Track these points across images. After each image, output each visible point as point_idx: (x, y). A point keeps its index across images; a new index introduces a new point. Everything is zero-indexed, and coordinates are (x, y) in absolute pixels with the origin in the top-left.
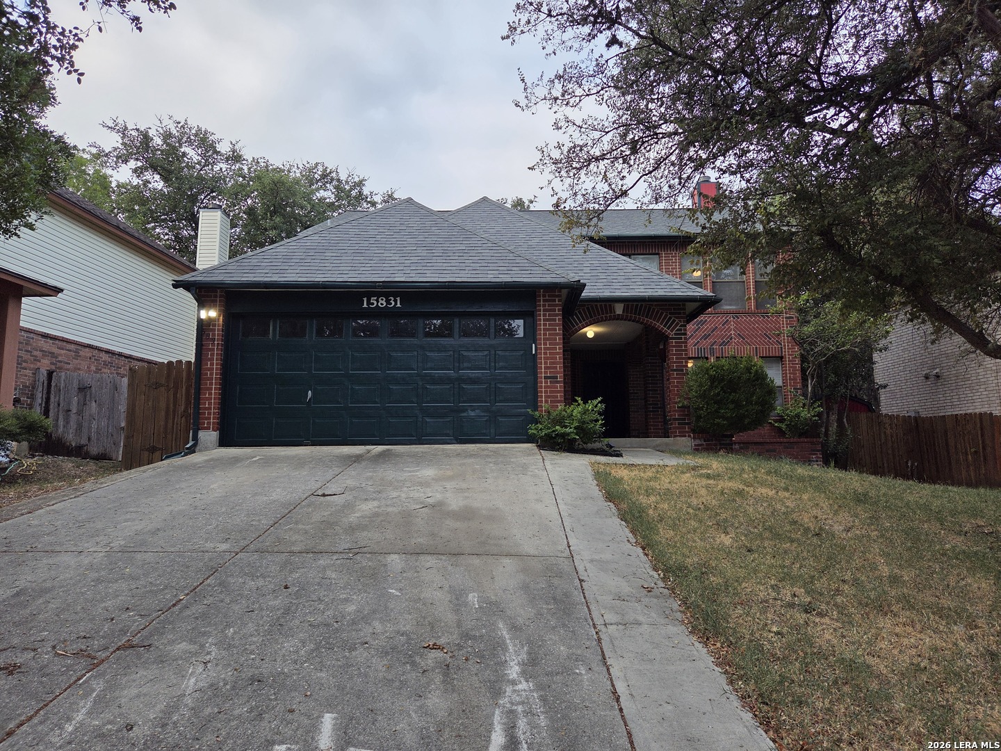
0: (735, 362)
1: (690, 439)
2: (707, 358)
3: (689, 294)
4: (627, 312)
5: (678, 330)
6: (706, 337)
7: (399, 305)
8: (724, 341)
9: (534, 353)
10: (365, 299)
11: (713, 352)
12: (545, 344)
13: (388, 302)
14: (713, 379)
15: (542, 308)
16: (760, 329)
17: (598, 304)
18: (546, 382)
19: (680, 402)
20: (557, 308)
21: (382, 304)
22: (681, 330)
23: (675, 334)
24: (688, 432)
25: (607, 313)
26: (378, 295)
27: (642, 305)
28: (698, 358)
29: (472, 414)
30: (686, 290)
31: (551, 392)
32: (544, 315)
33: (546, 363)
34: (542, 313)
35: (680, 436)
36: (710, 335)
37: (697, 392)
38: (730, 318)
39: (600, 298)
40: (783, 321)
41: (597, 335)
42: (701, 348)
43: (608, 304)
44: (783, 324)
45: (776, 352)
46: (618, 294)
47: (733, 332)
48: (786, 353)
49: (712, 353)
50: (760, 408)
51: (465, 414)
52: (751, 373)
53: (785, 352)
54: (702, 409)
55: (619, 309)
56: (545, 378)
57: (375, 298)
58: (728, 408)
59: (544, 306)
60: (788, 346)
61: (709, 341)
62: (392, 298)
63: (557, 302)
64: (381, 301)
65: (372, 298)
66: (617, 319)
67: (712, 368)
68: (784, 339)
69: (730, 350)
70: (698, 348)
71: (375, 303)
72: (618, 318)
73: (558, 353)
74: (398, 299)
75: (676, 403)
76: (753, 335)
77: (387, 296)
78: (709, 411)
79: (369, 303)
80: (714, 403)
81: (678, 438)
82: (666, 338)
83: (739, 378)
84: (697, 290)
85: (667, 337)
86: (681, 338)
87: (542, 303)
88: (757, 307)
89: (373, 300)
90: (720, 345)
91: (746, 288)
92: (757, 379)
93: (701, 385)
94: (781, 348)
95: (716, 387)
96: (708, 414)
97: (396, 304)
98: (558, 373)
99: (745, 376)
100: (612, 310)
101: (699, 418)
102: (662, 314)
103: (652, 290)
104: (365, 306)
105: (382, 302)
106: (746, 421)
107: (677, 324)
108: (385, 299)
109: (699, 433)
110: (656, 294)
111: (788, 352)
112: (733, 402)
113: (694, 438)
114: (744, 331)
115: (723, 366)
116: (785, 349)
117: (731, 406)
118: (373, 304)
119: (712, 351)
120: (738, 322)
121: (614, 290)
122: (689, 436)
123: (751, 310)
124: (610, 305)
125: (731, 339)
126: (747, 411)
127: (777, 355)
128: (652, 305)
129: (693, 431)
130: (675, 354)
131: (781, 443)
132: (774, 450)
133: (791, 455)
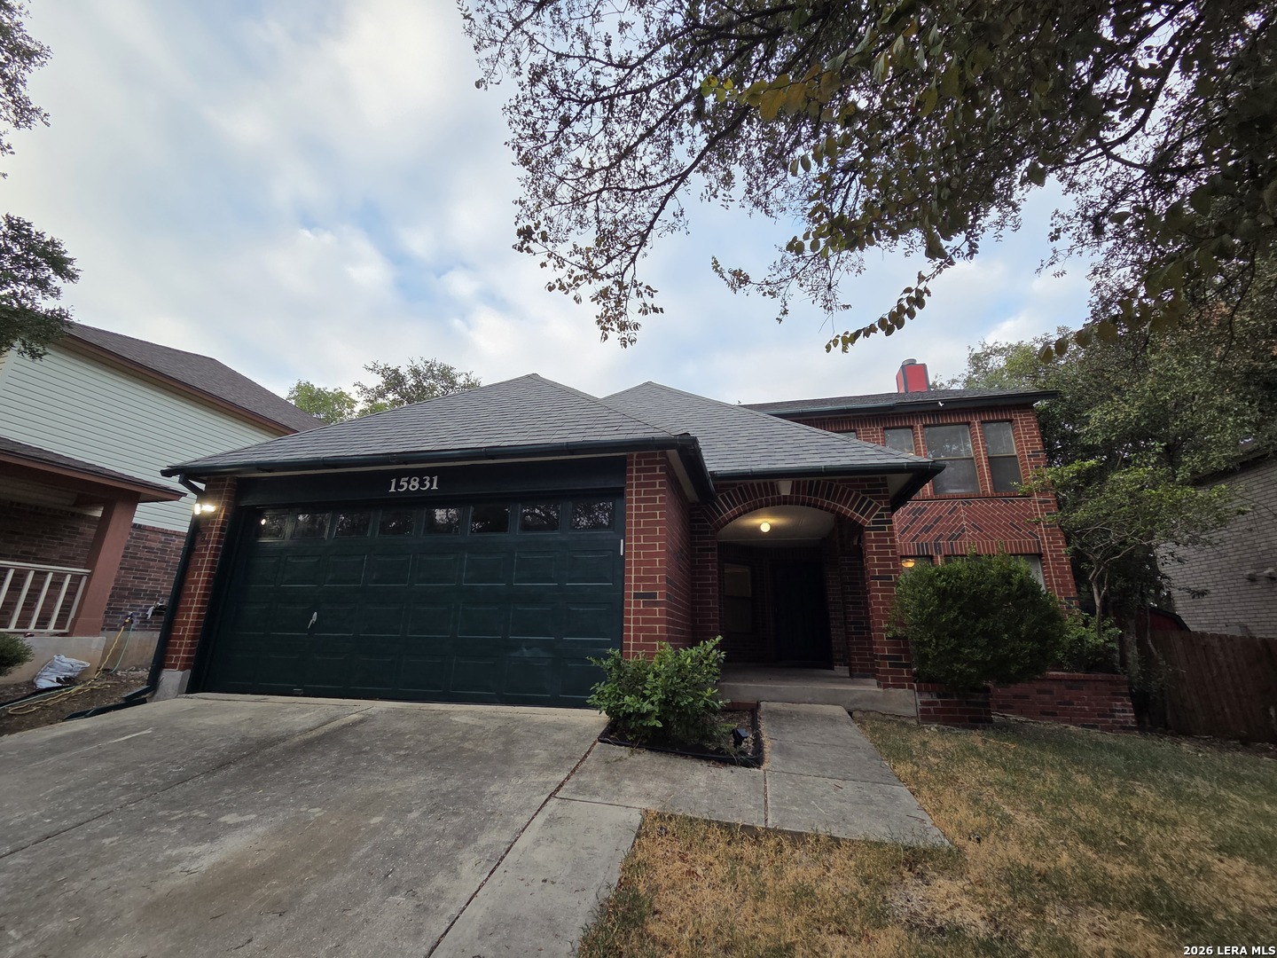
0: (979, 564)
1: (911, 691)
2: (931, 557)
3: (889, 461)
4: (798, 492)
5: (877, 516)
6: (927, 529)
7: (435, 487)
8: (953, 535)
9: (622, 554)
10: (394, 481)
11: (940, 548)
12: (637, 539)
13: (422, 484)
14: (942, 594)
15: (634, 482)
16: (1003, 518)
17: (755, 481)
18: (637, 604)
19: (889, 629)
20: (658, 482)
21: (414, 487)
22: (882, 516)
23: (874, 522)
24: (905, 679)
25: (767, 495)
26: (410, 474)
27: (818, 482)
28: (919, 556)
29: (526, 653)
30: (884, 457)
31: (645, 621)
32: (638, 493)
33: (637, 571)
34: (634, 490)
35: (895, 686)
36: (932, 526)
37: (916, 616)
38: (958, 504)
39: (752, 472)
40: (1035, 506)
41: (773, 528)
42: (922, 544)
43: (768, 481)
44: (1036, 510)
45: (1030, 548)
46: (781, 465)
47: (964, 523)
48: (1046, 548)
49: (938, 550)
50: (1036, 645)
51: (517, 654)
52: (1011, 584)
53: (1044, 547)
54: (928, 644)
55: (785, 488)
56: (637, 596)
57: (407, 479)
58: (976, 646)
59: (638, 478)
60: (1048, 539)
61: (933, 534)
62: (428, 478)
63: (658, 472)
64: (413, 483)
65: (403, 479)
66: (785, 503)
67: (939, 576)
68: (1041, 530)
69: (968, 545)
70: (918, 544)
71: (406, 485)
72: (785, 501)
73: (657, 554)
74: (435, 478)
75: (883, 630)
76: (994, 526)
77: (420, 474)
78: (941, 649)
79: (398, 486)
80: (950, 636)
81: (892, 690)
82: (859, 529)
83: (991, 592)
84: (902, 456)
85: (861, 528)
86: (884, 529)
87: (634, 474)
88: (995, 489)
89: (403, 482)
90: (949, 539)
91: (976, 466)
92: (1024, 595)
93: (922, 604)
94: (1038, 542)
95: (950, 608)
96: (940, 654)
97: (431, 485)
98: (656, 587)
99: (1001, 591)
100: (774, 489)
101: (924, 658)
102: (850, 494)
103: (832, 459)
104: (393, 490)
105: (415, 484)
106: (1014, 669)
107: (876, 508)
108: (418, 479)
109: (928, 682)
110: (838, 463)
111: (1050, 547)
112: (984, 634)
113: (919, 690)
114: (981, 521)
115: (959, 572)
116: (1044, 543)
117: (982, 642)
118: (403, 486)
119: (938, 548)
120: (970, 509)
121: (776, 462)
122: (911, 687)
123: (988, 494)
124: (772, 484)
125: (963, 531)
126: (1012, 650)
127: (1033, 552)
128: (835, 481)
129: (917, 677)
130: (875, 553)
131: (1060, 680)
132: (1050, 692)
133: (1078, 699)
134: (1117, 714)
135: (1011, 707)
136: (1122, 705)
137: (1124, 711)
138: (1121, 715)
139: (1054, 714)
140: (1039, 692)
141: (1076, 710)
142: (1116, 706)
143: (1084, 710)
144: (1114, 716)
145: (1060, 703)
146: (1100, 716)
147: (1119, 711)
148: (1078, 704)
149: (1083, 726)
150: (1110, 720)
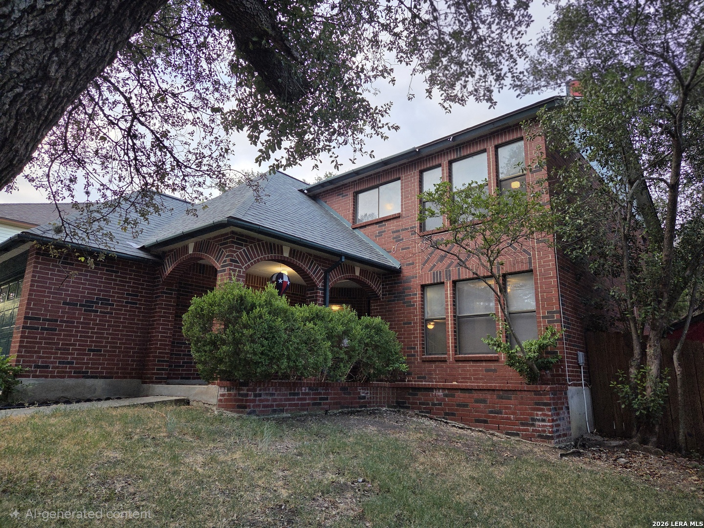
2: (443, 284)
45: (523, 266)
48: (536, 265)
49: (448, 276)
53: (535, 263)
60: (539, 254)
68: (534, 247)
94: (530, 259)
111: (539, 263)
116: (535, 259)
125: (469, 257)
131: (493, 390)
132: (484, 401)
133: (506, 408)
134: (537, 423)
135: (453, 414)
136: (543, 414)
137: (543, 421)
138: (541, 424)
139: (485, 422)
140: (477, 401)
141: (503, 418)
142: (537, 415)
143: (509, 419)
144: (533, 425)
145: (491, 412)
146: (523, 424)
147: (539, 420)
148: (506, 413)
149: (507, 434)
150: (531, 429)
